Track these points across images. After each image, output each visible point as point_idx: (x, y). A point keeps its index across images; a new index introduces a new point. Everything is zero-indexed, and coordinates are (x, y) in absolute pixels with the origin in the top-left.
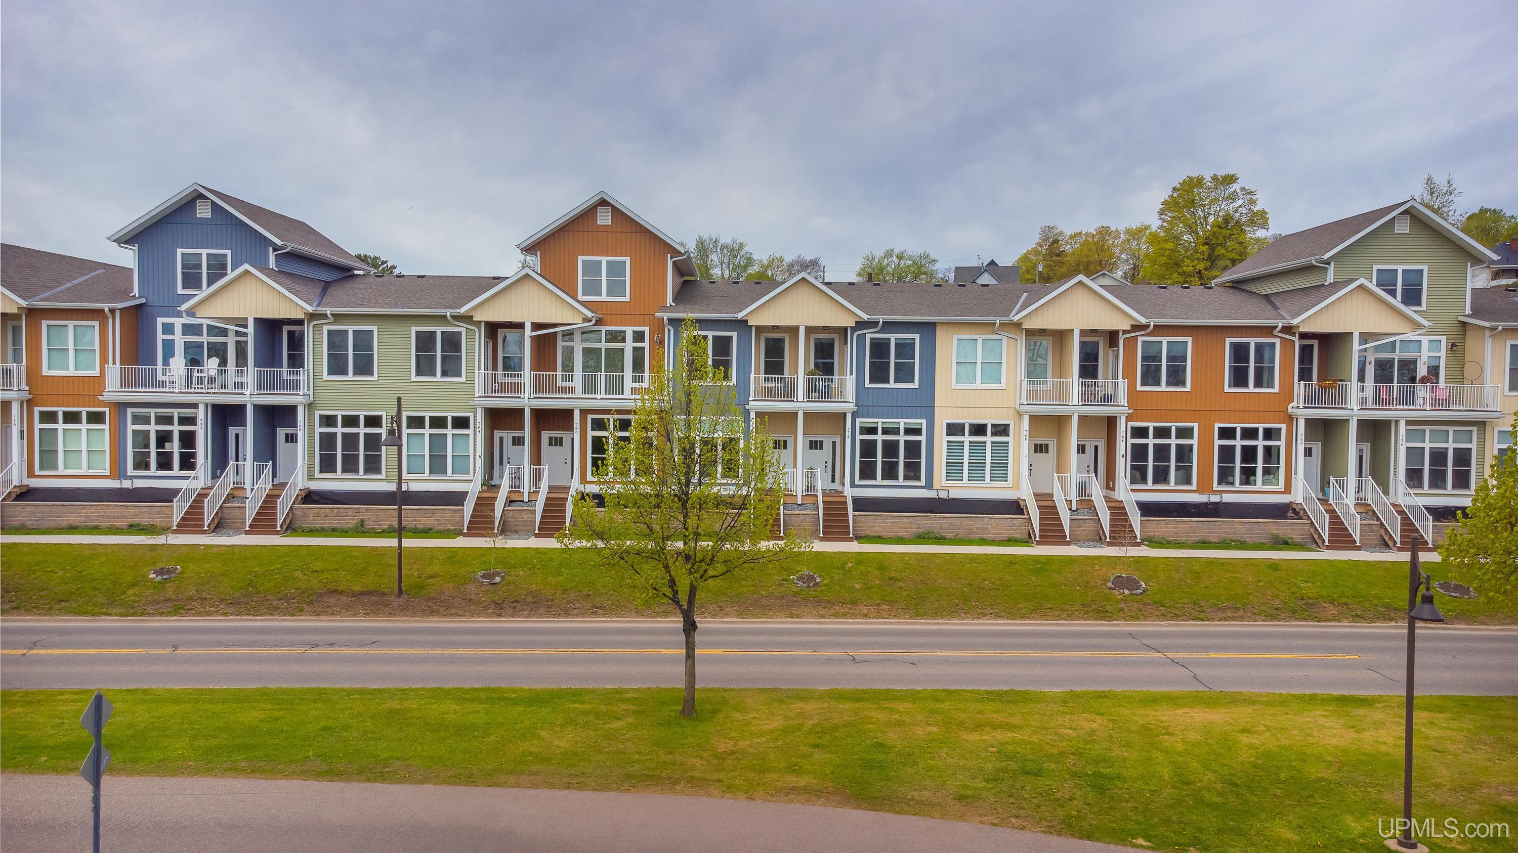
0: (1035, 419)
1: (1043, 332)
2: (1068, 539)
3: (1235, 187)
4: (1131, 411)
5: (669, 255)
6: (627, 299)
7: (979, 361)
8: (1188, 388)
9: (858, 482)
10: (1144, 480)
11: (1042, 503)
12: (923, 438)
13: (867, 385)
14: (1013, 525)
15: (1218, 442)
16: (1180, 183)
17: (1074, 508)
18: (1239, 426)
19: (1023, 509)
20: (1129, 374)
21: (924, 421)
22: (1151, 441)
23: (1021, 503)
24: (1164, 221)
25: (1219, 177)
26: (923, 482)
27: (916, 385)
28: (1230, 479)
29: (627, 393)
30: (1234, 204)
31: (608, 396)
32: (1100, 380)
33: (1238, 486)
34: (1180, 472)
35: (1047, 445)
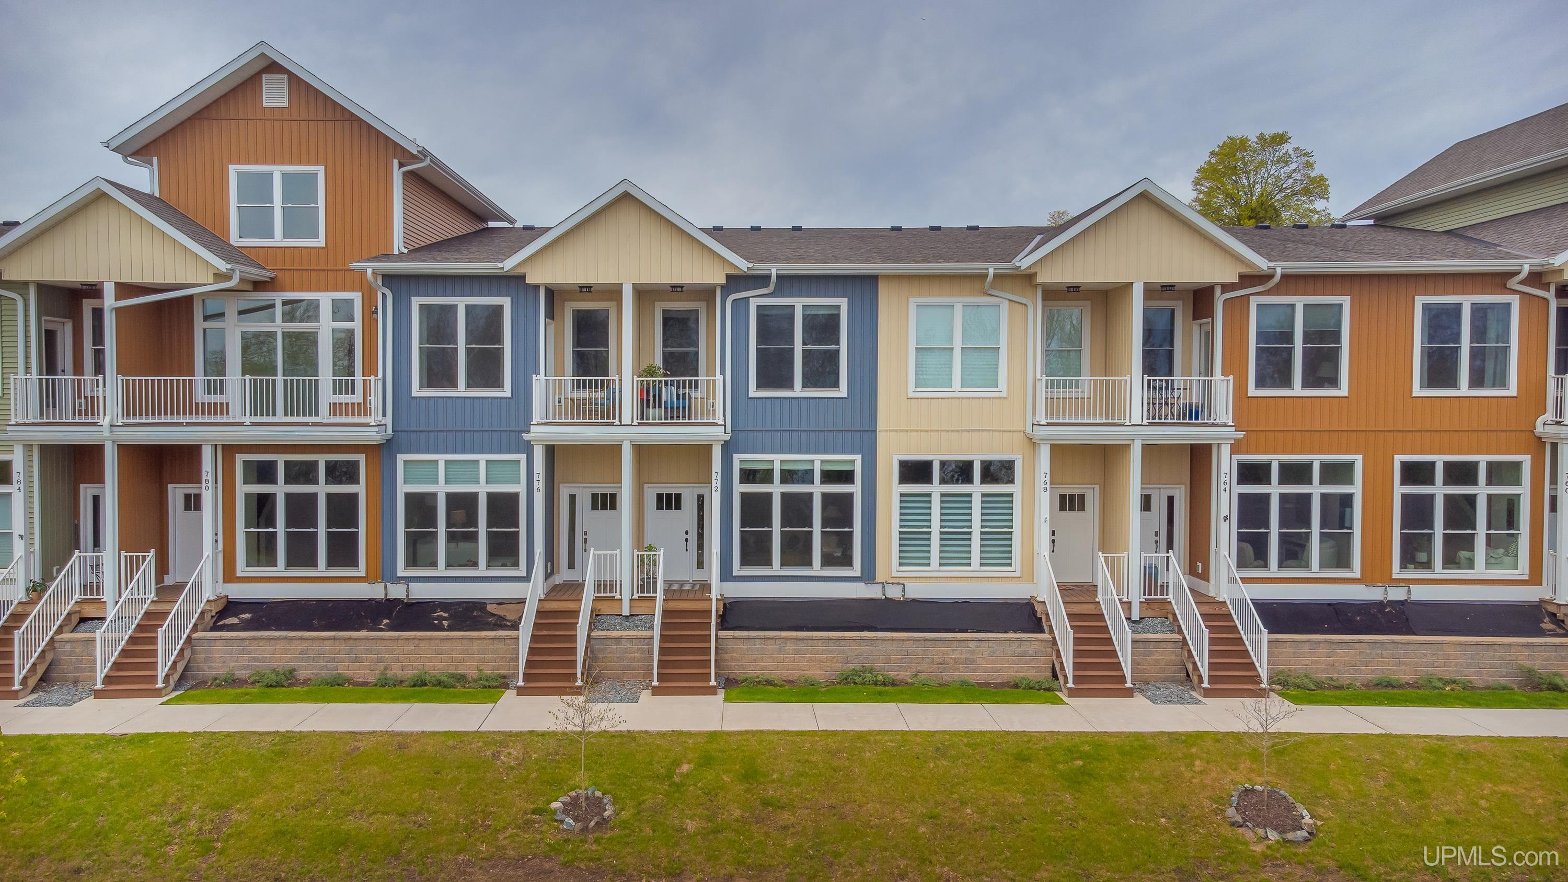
0: (1060, 452)
1: (1074, 291)
2: (1129, 685)
3: (1288, 147)
4: (1241, 435)
5: (396, 162)
6: (320, 242)
7: (958, 345)
8: (1343, 390)
9: (737, 570)
10: (1261, 557)
11: (1077, 609)
12: (855, 489)
13: (753, 392)
14: (1024, 654)
15: (1399, 490)
16: (1219, 146)
17: (1135, 616)
18: (1440, 460)
19: (1041, 618)
20: (1234, 366)
21: (858, 458)
22: (1275, 490)
23: (1038, 607)
24: (1200, 192)
25: (1267, 137)
26: (856, 570)
27: (842, 391)
28: (1422, 557)
29: (324, 415)
30: (1285, 168)
31: (289, 419)
32: (1178, 379)
33: (1439, 570)
34: (1327, 545)
35: (1082, 497)
